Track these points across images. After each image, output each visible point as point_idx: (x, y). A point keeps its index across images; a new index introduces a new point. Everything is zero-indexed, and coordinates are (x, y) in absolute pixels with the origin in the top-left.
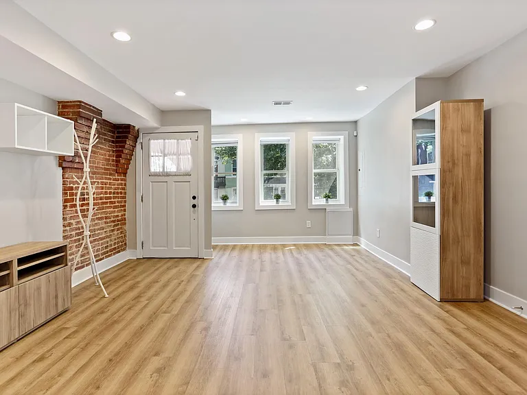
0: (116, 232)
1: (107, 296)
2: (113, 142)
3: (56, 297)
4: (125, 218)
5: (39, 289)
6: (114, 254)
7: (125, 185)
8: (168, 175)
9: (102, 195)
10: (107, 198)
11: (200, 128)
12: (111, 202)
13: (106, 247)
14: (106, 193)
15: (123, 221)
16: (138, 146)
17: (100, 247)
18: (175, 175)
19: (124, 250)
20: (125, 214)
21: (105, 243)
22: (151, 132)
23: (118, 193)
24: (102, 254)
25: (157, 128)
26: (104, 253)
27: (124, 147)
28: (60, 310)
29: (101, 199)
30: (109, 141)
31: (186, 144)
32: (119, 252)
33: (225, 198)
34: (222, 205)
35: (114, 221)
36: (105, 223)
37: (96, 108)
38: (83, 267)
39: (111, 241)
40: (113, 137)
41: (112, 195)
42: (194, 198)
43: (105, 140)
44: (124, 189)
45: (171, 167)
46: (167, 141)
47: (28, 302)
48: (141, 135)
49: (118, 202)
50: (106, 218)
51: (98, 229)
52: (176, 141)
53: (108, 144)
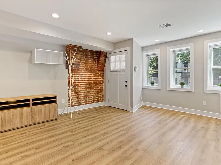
0: (97, 94)
1: (72, 118)
2: (96, 58)
3: (49, 114)
4: (103, 89)
5: (41, 110)
6: (95, 102)
7: (103, 75)
8: (117, 71)
9: (89, 79)
10: (91, 80)
11: (128, 48)
12: (94, 82)
13: (91, 99)
14: (91, 78)
15: (102, 90)
16: (107, 59)
17: (87, 99)
18: (119, 71)
19: (102, 101)
20: (102, 87)
21: (90, 98)
22: (111, 53)
23: (98, 79)
24: (88, 102)
25: (113, 51)
26: (90, 102)
27: (99, 60)
28: (51, 119)
29: (88, 80)
30: (94, 58)
31: (123, 56)
32: (99, 102)
33: (152, 83)
34: (151, 86)
35: (95, 90)
36: (91, 90)
37: (78, 46)
38: (78, 105)
39: (94, 97)
40: (95, 56)
41: (95, 79)
42: (126, 82)
43: (91, 58)
44: (102, 77)
45: (118, 68)
46: (116, 56)
47: (36, 114)
48: (108, 54)
49: (98, 82)
50: (91, 88)
51: (86, 92)
52: (119, 56)
53: (92, 59)
